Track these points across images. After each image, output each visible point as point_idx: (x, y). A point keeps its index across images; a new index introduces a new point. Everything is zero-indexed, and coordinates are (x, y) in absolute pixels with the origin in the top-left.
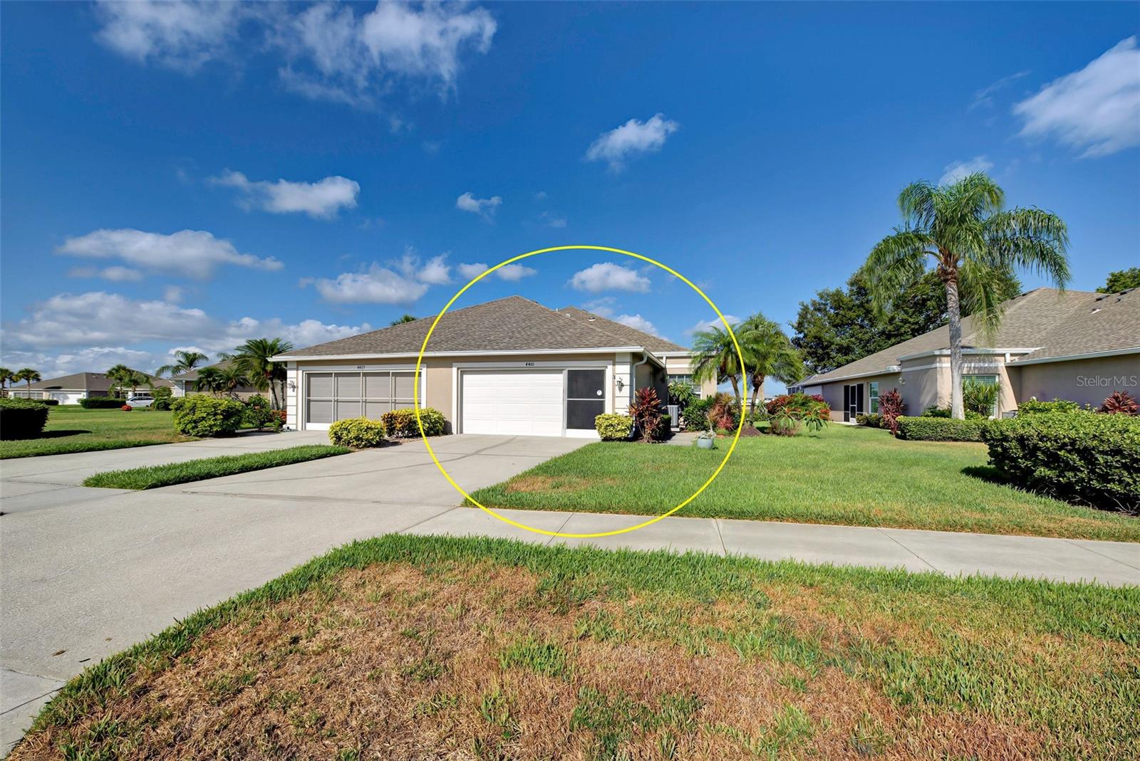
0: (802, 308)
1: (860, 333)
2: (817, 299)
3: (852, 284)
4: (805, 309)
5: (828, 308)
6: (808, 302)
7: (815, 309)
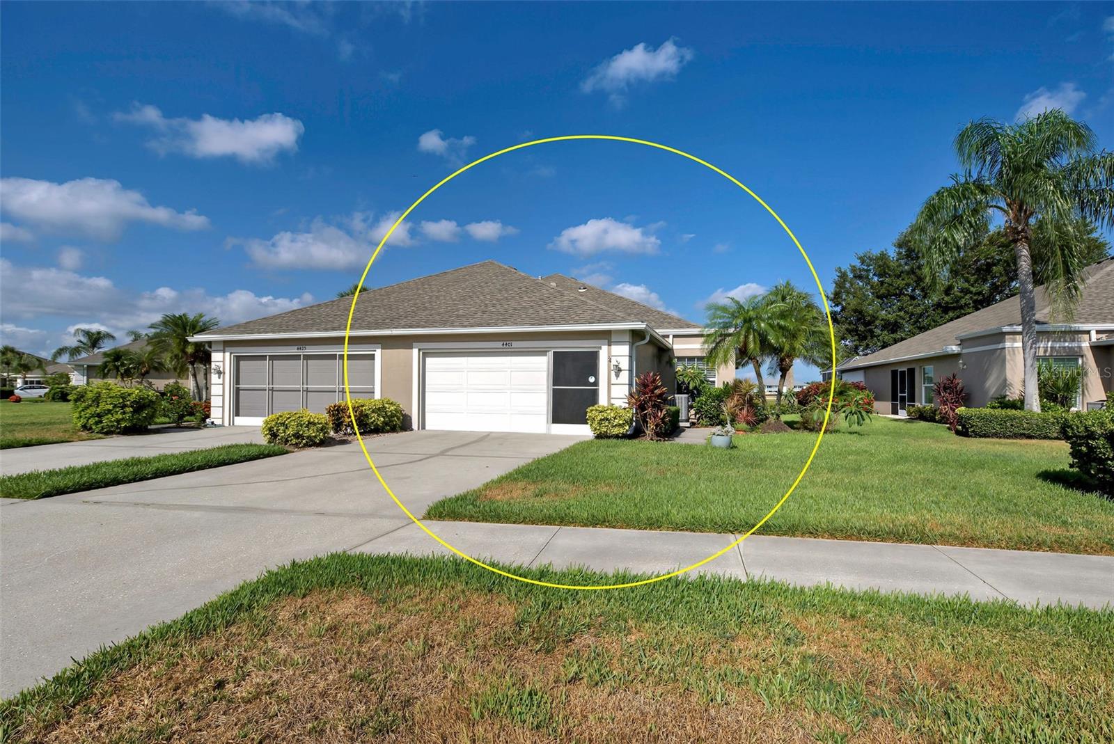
0: (839, 274)
1: (911, 305)
2: (857, 263)
3: (900, 246)
4: (843, 276)
5: (871, 275)
6: (846, 268)
7: (855, 277)
